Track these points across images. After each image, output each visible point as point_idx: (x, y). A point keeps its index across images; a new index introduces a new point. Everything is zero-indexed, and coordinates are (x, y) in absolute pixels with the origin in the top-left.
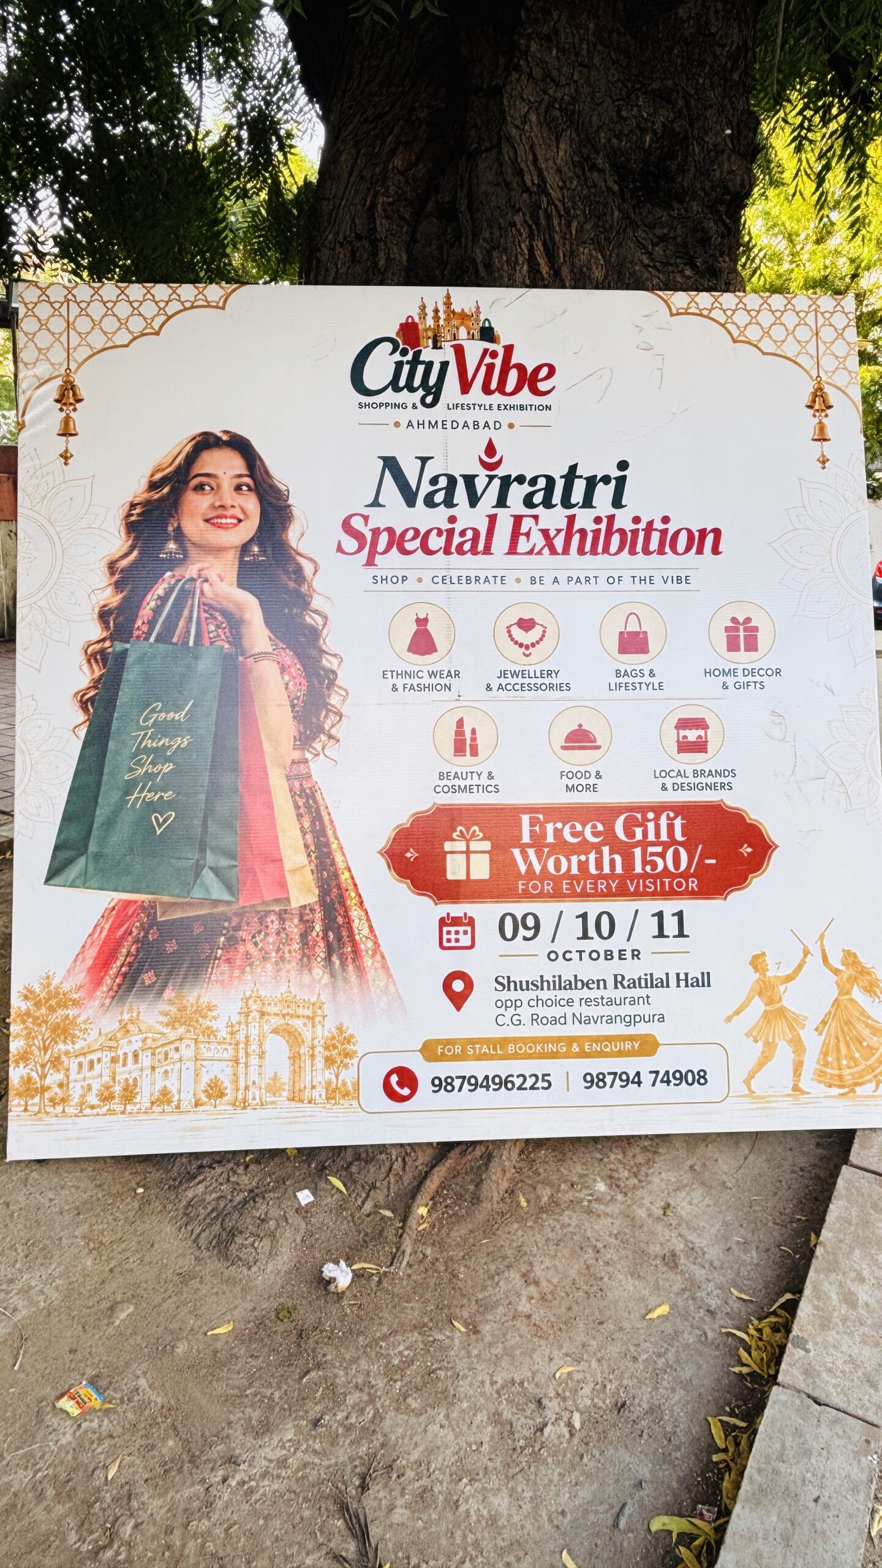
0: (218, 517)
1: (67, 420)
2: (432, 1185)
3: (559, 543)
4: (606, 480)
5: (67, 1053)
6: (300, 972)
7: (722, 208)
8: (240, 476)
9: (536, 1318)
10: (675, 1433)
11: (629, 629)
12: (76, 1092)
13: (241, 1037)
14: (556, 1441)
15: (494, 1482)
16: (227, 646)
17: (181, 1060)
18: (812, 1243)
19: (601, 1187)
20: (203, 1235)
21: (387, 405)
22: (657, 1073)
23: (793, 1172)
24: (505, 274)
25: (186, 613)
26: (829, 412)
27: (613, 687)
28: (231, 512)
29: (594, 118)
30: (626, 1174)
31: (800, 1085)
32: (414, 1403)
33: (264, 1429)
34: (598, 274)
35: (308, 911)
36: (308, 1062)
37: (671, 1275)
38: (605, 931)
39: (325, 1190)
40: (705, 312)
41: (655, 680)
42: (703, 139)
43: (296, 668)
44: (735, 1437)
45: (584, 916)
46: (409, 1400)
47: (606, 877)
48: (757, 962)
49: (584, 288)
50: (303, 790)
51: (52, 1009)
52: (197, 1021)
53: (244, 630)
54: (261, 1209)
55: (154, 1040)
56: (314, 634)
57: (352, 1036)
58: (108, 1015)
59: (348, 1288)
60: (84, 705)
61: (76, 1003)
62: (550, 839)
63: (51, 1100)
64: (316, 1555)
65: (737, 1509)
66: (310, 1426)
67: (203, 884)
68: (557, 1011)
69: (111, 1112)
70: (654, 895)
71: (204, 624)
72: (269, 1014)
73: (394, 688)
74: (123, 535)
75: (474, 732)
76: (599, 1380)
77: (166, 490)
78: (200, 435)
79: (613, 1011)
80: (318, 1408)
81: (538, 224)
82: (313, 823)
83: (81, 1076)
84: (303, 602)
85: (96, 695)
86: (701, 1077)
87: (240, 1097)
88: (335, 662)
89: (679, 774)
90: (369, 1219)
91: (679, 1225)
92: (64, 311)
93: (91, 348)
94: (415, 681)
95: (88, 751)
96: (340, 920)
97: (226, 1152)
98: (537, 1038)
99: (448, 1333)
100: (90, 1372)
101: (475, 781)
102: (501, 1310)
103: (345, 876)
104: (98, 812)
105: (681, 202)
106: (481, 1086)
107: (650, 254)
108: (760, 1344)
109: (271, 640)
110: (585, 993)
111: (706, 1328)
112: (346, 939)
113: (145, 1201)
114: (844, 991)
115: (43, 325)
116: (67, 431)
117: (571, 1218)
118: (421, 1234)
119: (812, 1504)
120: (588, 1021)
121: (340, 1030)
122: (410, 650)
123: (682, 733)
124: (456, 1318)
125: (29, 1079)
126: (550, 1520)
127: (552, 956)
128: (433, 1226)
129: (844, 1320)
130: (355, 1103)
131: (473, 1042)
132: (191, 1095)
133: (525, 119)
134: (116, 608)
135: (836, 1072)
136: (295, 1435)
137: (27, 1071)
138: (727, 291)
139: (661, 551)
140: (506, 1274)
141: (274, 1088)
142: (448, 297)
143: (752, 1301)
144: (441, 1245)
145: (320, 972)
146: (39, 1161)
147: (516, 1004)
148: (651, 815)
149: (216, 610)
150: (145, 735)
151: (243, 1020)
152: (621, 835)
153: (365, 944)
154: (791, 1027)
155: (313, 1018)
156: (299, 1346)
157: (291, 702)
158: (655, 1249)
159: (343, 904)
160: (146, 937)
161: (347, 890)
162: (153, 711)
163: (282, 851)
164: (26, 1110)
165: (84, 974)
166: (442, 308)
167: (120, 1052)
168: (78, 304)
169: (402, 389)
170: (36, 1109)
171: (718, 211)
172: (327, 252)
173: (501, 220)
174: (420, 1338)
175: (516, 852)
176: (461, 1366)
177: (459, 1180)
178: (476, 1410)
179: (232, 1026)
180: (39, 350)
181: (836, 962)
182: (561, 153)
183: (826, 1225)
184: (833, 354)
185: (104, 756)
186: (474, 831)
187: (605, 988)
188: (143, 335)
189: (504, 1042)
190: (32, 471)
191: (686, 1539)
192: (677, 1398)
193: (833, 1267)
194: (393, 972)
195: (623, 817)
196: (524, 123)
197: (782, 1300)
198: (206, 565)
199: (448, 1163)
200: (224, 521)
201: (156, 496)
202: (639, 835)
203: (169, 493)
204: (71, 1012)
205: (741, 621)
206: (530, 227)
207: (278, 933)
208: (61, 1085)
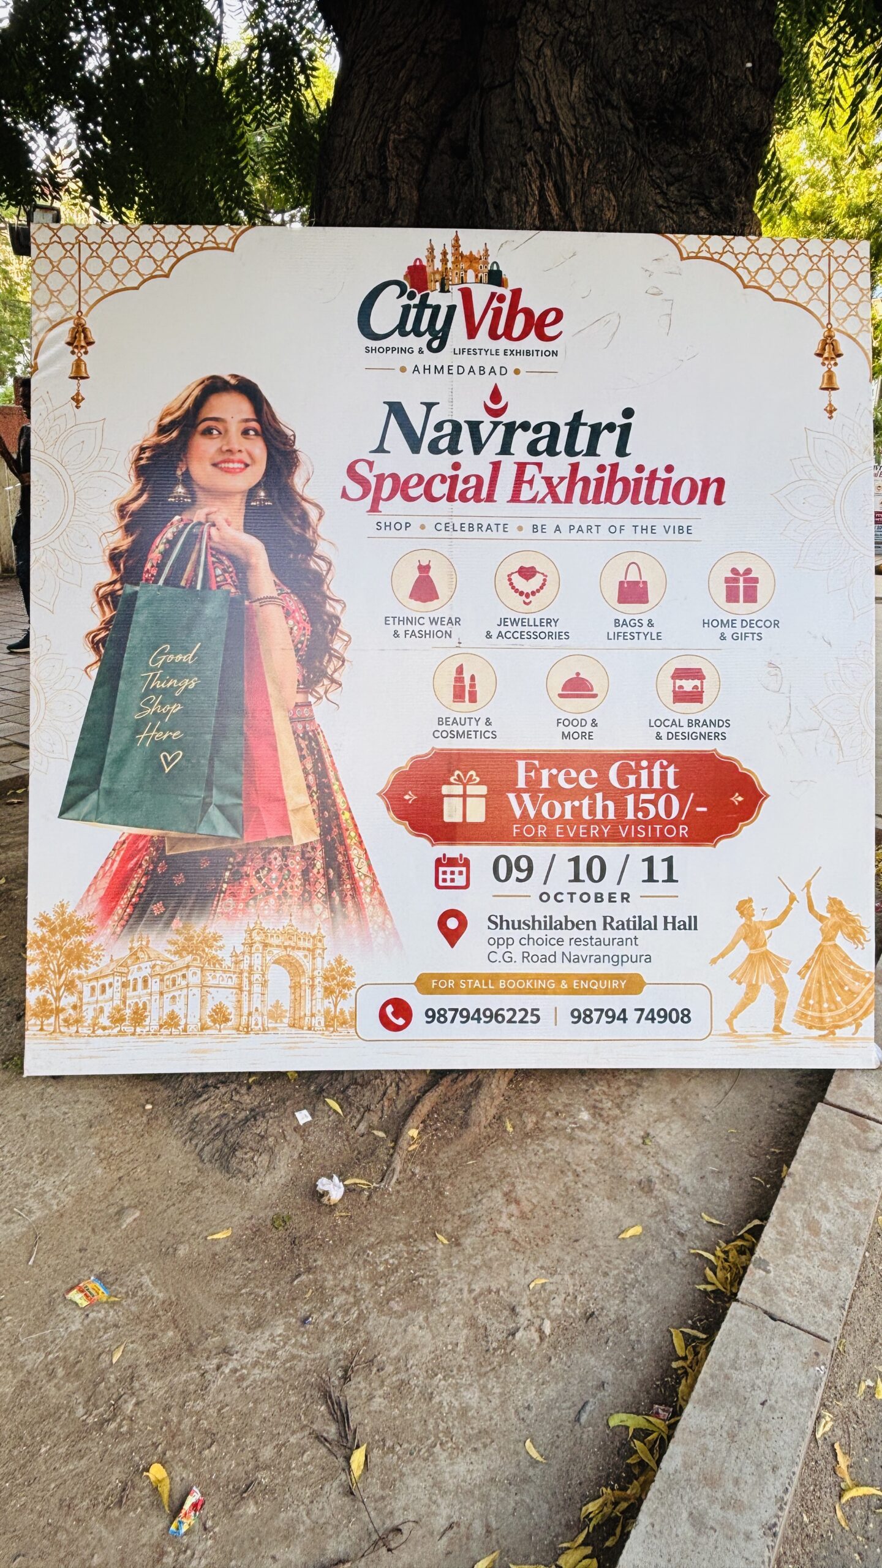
0: (225, 461)
1: (78, 364)
2: (424, 1108)
3: (562, 491)
4: (611, 427)
5: (80, 977)
6: (301, 907)
7: (740, 147)
8: (247, 420)
9: (515, 1234)
10: (639, 1341)
11: (628, 579)
12: (89, 1014)
13: (245, 966)
14: (527, 1345)
15: (466, 1378)
16: (233, 590)
17: (188, 987)
18: (783, 1175)
19: (585, 1116)
20: (207, 1149)
21: (394, 349)
22: (642, 1010)
23: (772, 1108)
24: (514, 215)
25: (194, 556)
26: (838, 360)
27: (611, 636)
28: (238, 456)
29: (610, 52)
30: (610, 1104)
31: (781, 1026)
32: (395, 1306)
33: (258, 1324)
34: (610, 215)
35: (309, 849)
36: (308, 991)
37: (645, 1199)
38: (596, 875)
39: (323, 1111)
40: (716, 257)
41: (654, 630)
42: (721, 74)
43: (301, 614)
44: (694, 1348)
45: (576, 860)
46: (392, 1303)
47: (598, 822)
48: (744, 908)
49: (595, 230)
50: (306, 733)
51: (66, 936)
52: (204, 951)
53: (251, 577)
54: (261, 1127)
55: (162, 967)
56: (318, 580)
57: (350, 968)
58: (119, 942)
59: (341, 1200)
60: (95, 646)
61: (89, 931)
62: (545, 784)
63: (66, 1021)
64: (299, 1435)
65: (688, 1409)
66: (299, 1323)
67: (210, 822)
68: (547, 950)
69: (122, 1033)
70: (646, 841)
71: (210, 566)
72: (271, 946)
73: (396, 634)
74: (133, 479)
75: (473, 678)
76: (571, 1291)
77: (174, 434)
78: (208, 379)
79: (601, 951)
80: (307, 1308)
81: (548, 164)
82: (315, 765)
83: (94, 999)
84: (307, 547)
85: (106, 636)
86: (685, 1016)
87: (243, 1022)
88: (339, 608)
89: (674, 723)
90: (361, 1139)
91: (657, 1153)
92: (75, 252)
93: (103, 291)
94: (417, 628)
95: (100, 691)
96: (340, 858)
97: (230, 1073)
98: (527, 974)
99: (431, 1245)
100: (99, 1269)
101: (474, 727)
102: (482, 1226)
103: (346, 816)
104: (109, 750)
105: (697, 139)
106: (473, 1019)
107: (664, 194)
108: (726, 1264)
109: (276, 585)
110: (575, 934)
111: (676, 1249)
112: (345, 877)
113: (152, 1118)
114: (828, 937)
115: (55, 267)
116: (78, 374)
117: (554, 1144)
118: (412, 1154)
119: (759, 1407)
120: (577, 959)
121: (339, 961)
122: (411, 596)
123: (679, 683)
124: (440, 1232)
125: (45, 1001)
126: (517, 1412)
127: (544, 897)
128: (423, 1147)
129: (806, 1245)
130: (352, 1031)
131: (466, 976)
132: (197, 1020)
133: (539, 53)
134: (127, 551)
135: (817, 1014)
136: (285, 1330)
137: (43, 993)
138: (742, 234)
139: (664, 500)
140: (489, 1194)
141: (275, 1014)
142: (457, 239)
143: (721, 1226)
144: (430, 1165)
145: (321, 907)
146: (54, 1077)
147: (508, 942)
148: (644, 763)
149: (222, 553)
150: (154, 676)
151: (247, 950)
152: (615, 782)
153: (363, 881)
154: (774, 969)
155: (313, 951)
156: (292, 1252)
157: (296, 646)
158: (631, 1175)
159: (343, 842)
160: (154, 869)
161: (347, 830)
162: (162, 653)
163: (286, 791)
164: (42, 1029)
165: (96, 904)
166: (450, 250)
167: (131, 978)
168: (89, 245)
169: (408, 334)
170: (51, 1029)
171: (735, 149)
172: (337, 191)
173: (513, 160)
174: (405, 1248)
175: (512, 797)
176: (442, 1274)
177: (450, 1105)
178: (454, 1314)
179: (237, 956)
180: (52, 292)
181: (821, 908)
182: (575, 89)
183: (797, 1157)
184: (845, 300)
185: (115, 697)
186: (471, 776)
187: (594, 928)
188: (152, 277)
189: (495, 977)
190: (44, 414)
191: (641, 1434)
192: (643, 1309)
193: (800, 1195)
194: (390, 909)
195: (617, 764)
196: (538, 57)
197: (750, 1226)
198: (214, 509)
199: (440, 1090)
200: (231, 465)
201: (165, 441)
202: (632, 783)
203: (177, 437)
204: (85, 939)
205: (741, 572)
206: (541, 166)
207: (281, 870)
208: (75, 1007)
